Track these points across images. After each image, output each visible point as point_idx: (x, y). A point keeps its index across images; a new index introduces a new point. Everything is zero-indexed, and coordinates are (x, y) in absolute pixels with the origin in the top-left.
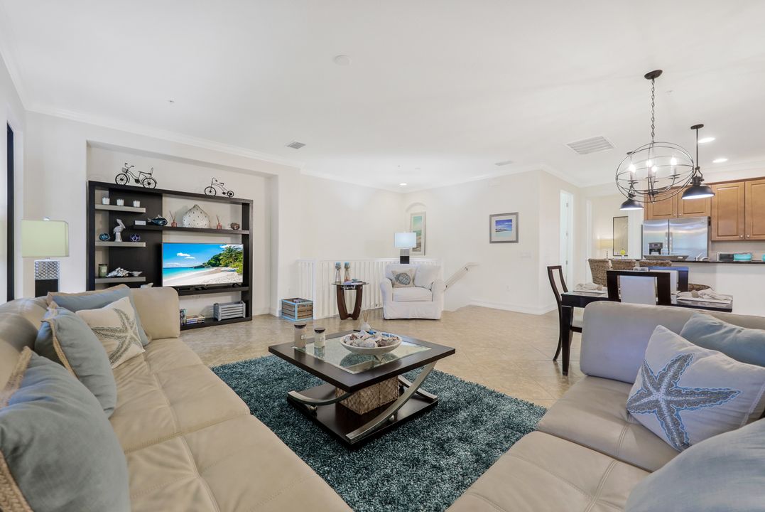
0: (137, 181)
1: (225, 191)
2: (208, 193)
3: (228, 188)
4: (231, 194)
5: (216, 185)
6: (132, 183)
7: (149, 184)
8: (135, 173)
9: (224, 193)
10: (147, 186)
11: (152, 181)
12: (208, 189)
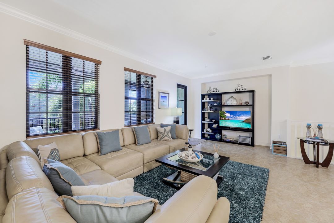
0: (213, 91)
1: (243, 88)
2: (237, 91)
3: (244, 87)
4: (245, 89)
5: (239, 86)
6: (212, 92)
7: (217, 91)
8: (212, 89)
9: (243, 89)
10: (216, 92)
11: (217, 90)
12: (237, 89)
